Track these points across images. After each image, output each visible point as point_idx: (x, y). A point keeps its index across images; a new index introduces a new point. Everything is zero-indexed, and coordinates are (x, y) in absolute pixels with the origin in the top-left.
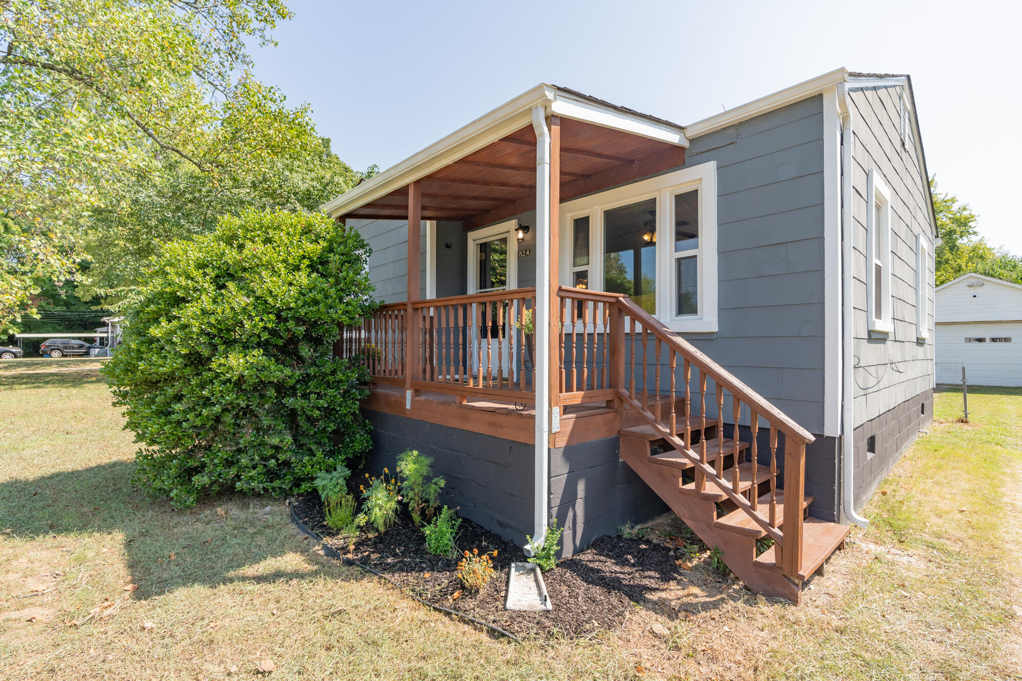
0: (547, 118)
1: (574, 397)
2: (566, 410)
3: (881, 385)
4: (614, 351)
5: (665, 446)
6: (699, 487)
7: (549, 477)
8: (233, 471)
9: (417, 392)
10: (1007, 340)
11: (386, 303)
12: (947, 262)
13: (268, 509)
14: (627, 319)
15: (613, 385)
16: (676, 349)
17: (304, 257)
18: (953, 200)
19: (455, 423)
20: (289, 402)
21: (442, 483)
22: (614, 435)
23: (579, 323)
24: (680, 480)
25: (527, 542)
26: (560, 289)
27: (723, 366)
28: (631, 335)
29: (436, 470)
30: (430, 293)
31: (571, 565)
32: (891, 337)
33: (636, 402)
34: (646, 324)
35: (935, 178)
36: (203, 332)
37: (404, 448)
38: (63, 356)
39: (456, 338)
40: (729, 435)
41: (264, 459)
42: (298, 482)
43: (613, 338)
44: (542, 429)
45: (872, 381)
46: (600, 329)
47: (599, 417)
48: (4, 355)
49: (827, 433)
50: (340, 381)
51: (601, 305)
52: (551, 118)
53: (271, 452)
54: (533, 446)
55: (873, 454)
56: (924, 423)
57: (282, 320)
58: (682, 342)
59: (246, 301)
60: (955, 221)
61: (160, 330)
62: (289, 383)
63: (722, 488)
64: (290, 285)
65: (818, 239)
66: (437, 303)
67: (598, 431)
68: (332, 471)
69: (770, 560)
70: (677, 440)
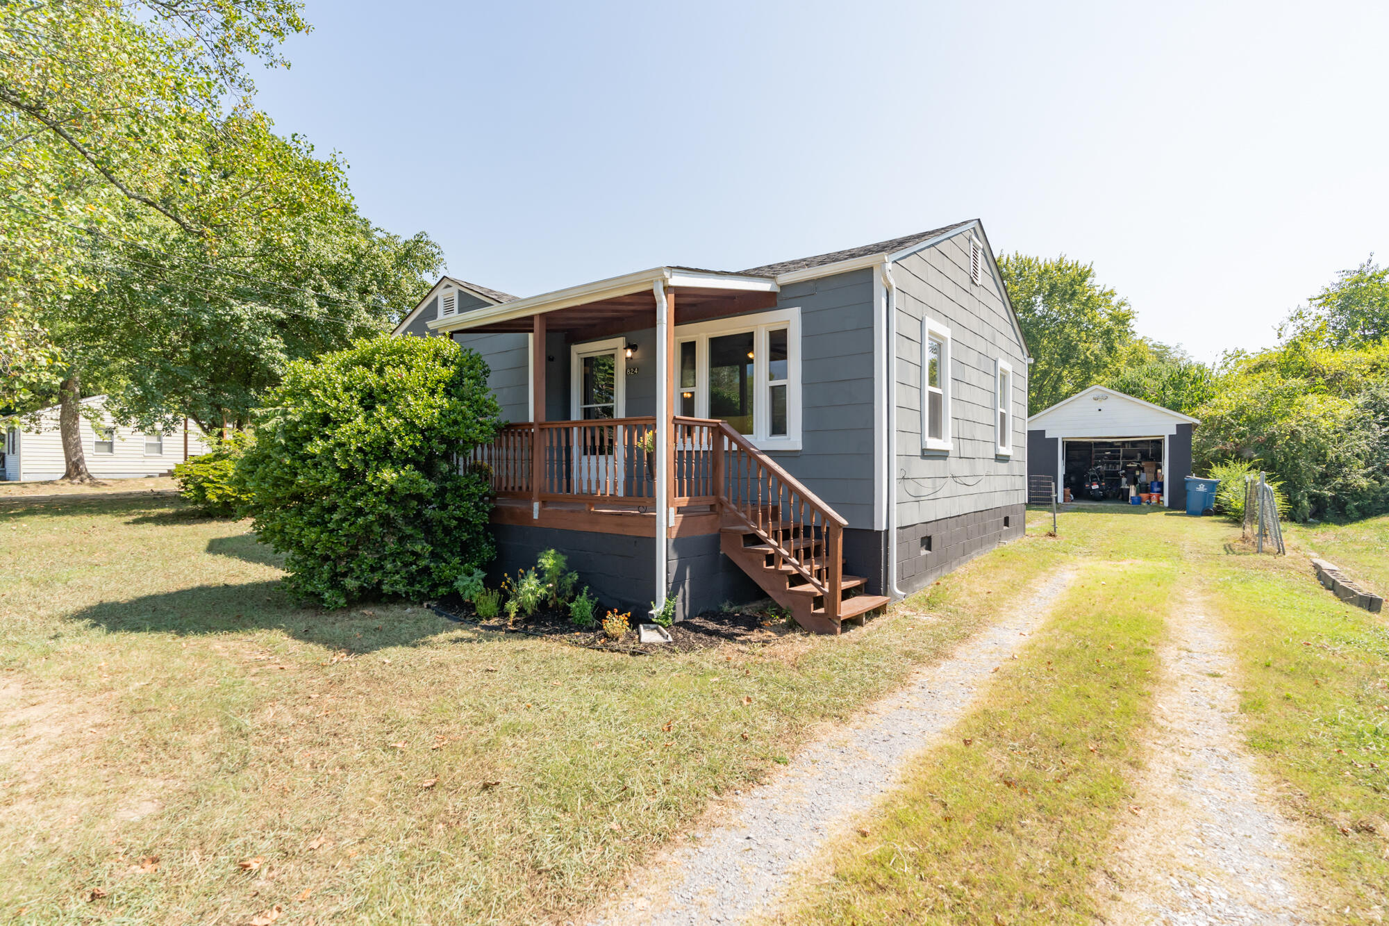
0: (664, 288)
1: (684, 501)
2: (679, 510)
3: (939, 495)
4: (716, 466)
5: (756, 540)
6: (777, 567)
7: (667, 560)
8: (377, 577)
9: (544, 503)
11: (511, 422)
12: (1105, 366)
13: (409, 610)
14: (726, 439)
15: (715, 492)
16: (762, 464)
17: (439, 382)
18: (1112, 294)
19: (586, 528)
20: (428, 512)
21: (576, 577)
22: (715, 532)
23: (688, 440)
24: (765, 563)
25: (651, 608)
26: (675, 418)
27: (797, 479)
28: (729, 452)
29: (571, 566)
31: (685, 624)
32: (953, 454)
33: (733, 506)
34: (740, 445)
35: (1093, 268)
36: (360, 450)
37: (544, 548)
39: (560, 454)
40: (807, 535)
41: (406, 565)
42: (434, 587)
43: (715, 455)
44: (661, 523)
45: (925, 491)
46: (705, 447)
47: (704, 518)
49: (876, 528)
50: (473, 494)
51: (705, 429)
52: (667, 289)
53: (412, 559)
54: (655, 539)
55: (928, 552)
56: (1008, 535)
57: (427, 439)
58: (766, 458)
59: (395, 422)
60: (1113, 318)
61: (316, 447)
62: (430, 495)
63: (794, 565)
64: (431, 407)
65: (870, 379)
66: (565, 424)
67: (703, 528)
68: (470, 574)
69: (821, 611)
70: (762, 533)
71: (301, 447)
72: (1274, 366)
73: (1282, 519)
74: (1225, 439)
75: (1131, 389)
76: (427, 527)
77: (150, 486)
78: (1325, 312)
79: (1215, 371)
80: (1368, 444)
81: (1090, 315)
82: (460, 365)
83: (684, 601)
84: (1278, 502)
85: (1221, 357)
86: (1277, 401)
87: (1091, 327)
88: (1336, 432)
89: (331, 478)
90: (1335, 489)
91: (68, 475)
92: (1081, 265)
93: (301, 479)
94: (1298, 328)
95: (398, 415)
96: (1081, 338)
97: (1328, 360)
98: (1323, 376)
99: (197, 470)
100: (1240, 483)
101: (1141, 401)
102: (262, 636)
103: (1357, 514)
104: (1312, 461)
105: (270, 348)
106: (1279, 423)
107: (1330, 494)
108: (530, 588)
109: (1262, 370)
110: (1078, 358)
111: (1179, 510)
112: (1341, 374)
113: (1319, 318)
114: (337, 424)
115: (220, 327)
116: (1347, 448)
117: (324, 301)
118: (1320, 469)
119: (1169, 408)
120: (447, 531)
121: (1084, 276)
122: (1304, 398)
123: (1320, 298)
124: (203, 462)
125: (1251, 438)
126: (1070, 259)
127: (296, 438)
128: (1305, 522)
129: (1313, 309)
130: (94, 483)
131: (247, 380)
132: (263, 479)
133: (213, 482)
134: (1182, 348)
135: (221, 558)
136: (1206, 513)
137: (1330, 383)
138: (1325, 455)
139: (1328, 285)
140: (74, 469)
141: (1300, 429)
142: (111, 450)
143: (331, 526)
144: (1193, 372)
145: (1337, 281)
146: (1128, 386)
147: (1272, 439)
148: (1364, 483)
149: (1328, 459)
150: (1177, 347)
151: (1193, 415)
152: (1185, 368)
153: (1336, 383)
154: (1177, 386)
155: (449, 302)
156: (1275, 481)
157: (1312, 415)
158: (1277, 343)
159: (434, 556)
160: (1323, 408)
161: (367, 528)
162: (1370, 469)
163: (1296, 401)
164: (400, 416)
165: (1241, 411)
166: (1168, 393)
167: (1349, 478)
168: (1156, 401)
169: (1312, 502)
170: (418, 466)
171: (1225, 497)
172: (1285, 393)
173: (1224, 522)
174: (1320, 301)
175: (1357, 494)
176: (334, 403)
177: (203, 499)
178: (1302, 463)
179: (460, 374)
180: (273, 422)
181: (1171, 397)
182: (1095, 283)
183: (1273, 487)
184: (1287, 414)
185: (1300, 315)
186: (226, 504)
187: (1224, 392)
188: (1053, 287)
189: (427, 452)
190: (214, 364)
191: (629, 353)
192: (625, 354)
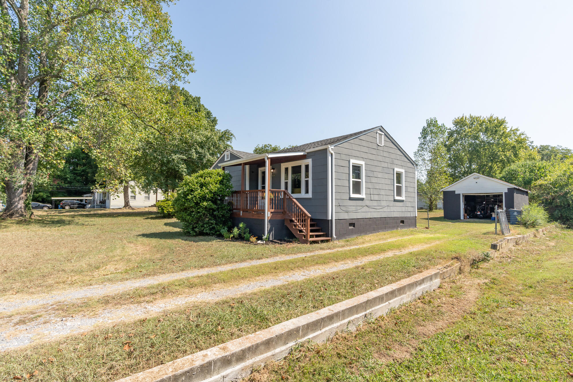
1: (273, 210)
2: (271, 213)
3: (359, 211)
4: (284, 202)
5: (292, 221)
6: (297, 228)
7: (268, 225)
8: (203, 228)
9: (243, 211)
11: (236, 190)
15: (284, 209)
16: (294, 202)
17: (218, 181)
19: (251, 217)
20: (215, 213)
21: (248, 229)
22: (283, 219)
24: (294, 226)
25: (263, 236)
26: (270, 190)
28: (287, 198)
29: (246, 226)
30: (247, 188)
31: (271, 241)
32: (367, 199)
33: (287, 212)
34: (289, 196)
35: (506, 119)
36: (199, 198)
37: (240, 222)
38: (71, 208)
41: (209, 226)
42: (216, 232)
43: (284, 199)
44: (266, 216)
45: (352, 210)
46: (283, 197)
47: (280, 215)
48: (44, 208)
49: (328, 219)
52: (268, 158)
53: (211, 224)
54: (264, 219)
55: (353, 228)
56: (402, 227)
57: (214, 195)
58: (294, 200)
59: (207, 191)
60: (517, 141)
61: (190, 197)
62: (215, 209)
63: (300, 227)
64: (216, 187)
66: (256, 191)
67: (279, 217)
68: (224, 229)
69: (305, 239)
70: (294, 219)
71: (187, 197)
76: (214, 217)
77: (147, 210)
81: (504, 140)
82: (223, 176)
83: (272, 235)
87: (505, 145)
89: (193, 204)
91: (125, 206)
92: (500, 118)
93: (186, 204)
95: (208, 189)
99: (162, 204)
102: (177, 240)
105: (182, 167)
108: (236, 231)
114: (194, 192)
115: (169, 162)
117: (197, 152)
120: (219, 218)
121: (501, 123)
124: (163, 202)
125: (559, 193)
126: (495, 116)
127: (185, 195)
130: (133, 209)
131: (175, 177)
132: (178, 205)
133: (166, 207)
135: (168, 227)
140: (127, 204)
142: (135, 199)
143: (192, 215)
154: (531, 171)
155: (228, 155)
159: (216, 224)
161: (201, 216)
164: (209, 190)
166: (526, 174)
170: (212, 202)
176: (194, 187)
177: (163, 212)
179: (223, 179)
180: (181, 191)
182: (507, 126)
186: (169, 214)
188: (487, 128)
189: (214, 198)
190: (167, 173)
191: (272, 171)
192: (271, 171)
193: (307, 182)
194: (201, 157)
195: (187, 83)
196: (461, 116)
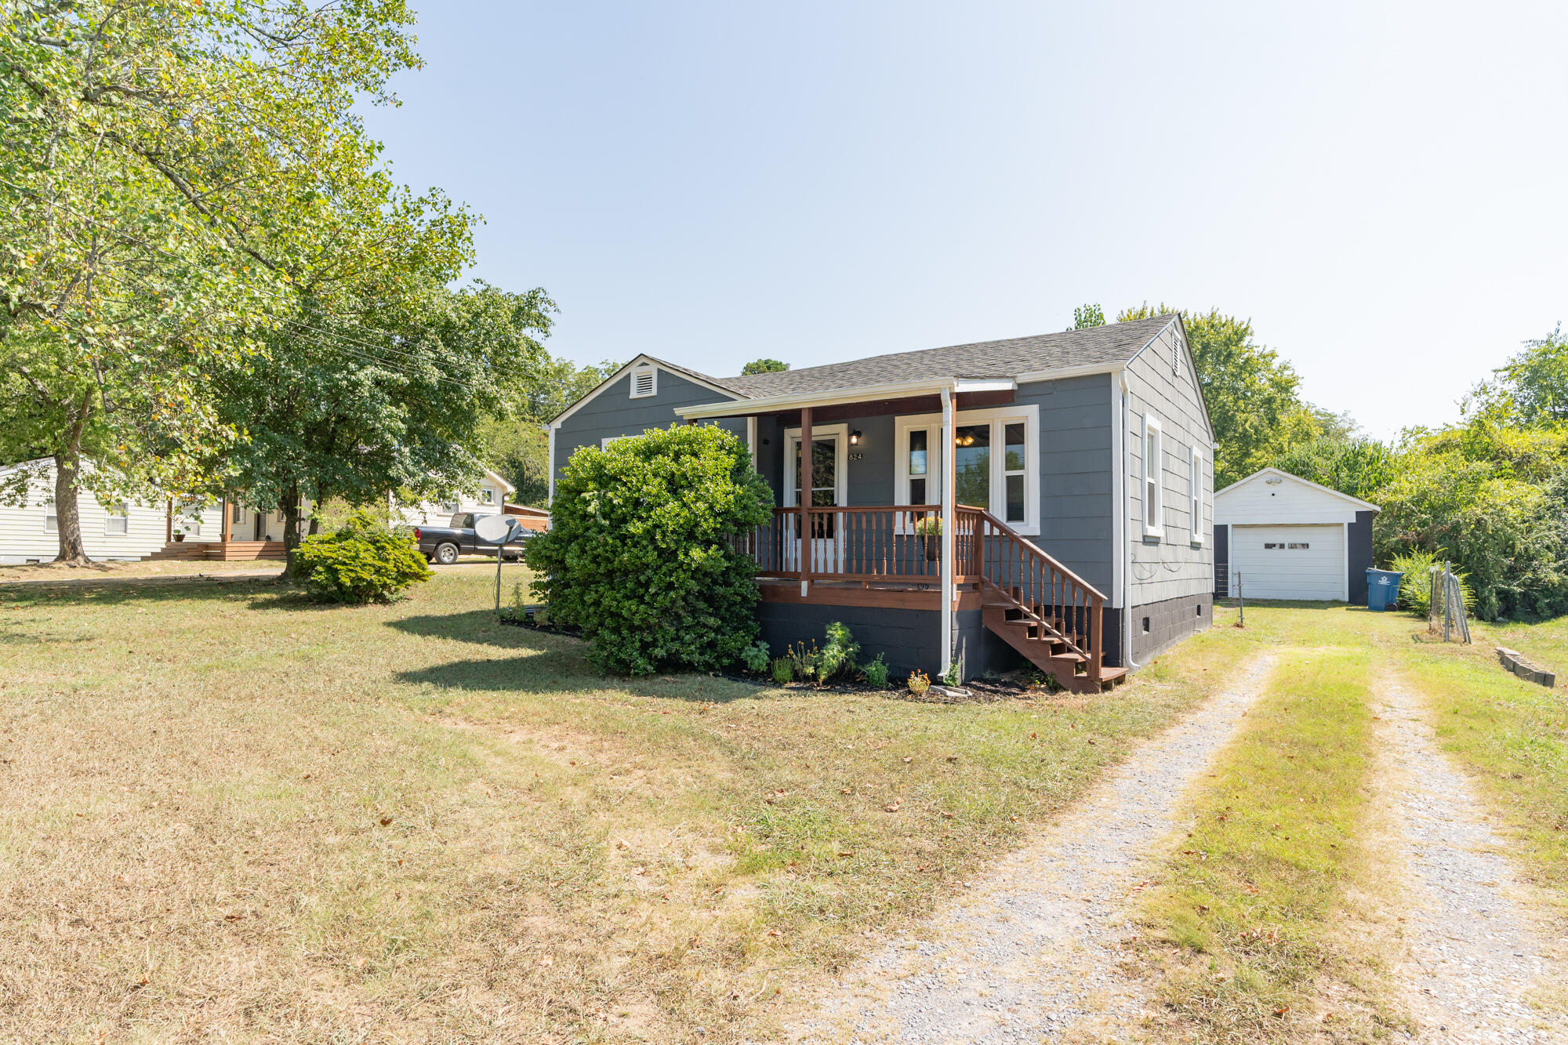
1: (961, 579)
2: (959, 587)
3: (1154, 579)
4: (977, 549)
6: (1039, 638)
7: (952, 630)
8: (676, 647)
9: (812, 582)
10: (1306, 546)
12: (1267, 440)
13: (700, 678)
15: (977, 572)
16: (1025, 547)
18: (1273, 355)
19: (861, 603)
22: (980, 607)
24: (1027, 634)
25: (940, 671)
26: (955, 506)
29: (857, 635)
31: (965, 684)
32: (1163, 541)
33: (994, 585)
34: (1002, 530)
35: (1251, 325)
43: (977, 538)
44: (946, 598)
45: (1146, 575)
47: (972, 593)
49: (1115, 606)
52: (952, 395)
55: (1147, 633)
56: (1200, 624)
58: (1027, 543)
59: (700, 506)
60: (1276, 384)
61: (634, 528)
63: (1057, 636)
64: (726, 492)
65: (1109, 472)
67: (972, 607)
68: (755, 646)
69: (1084, 674)
70: (1026, 609)
71: (621, 527)
72: (1458, 446)
73: (1469, 616)
74: (1405, 527)
75: (1301, 470)
78: (1511, 386)
79: (1393, 451)
80: (1559, 536)
81: (1248, 380)
84: (1464, 595)
85: (1399, 436)
86: (1461, 486)
87: (1249, 394)
88: (1524, 522)
90: (1524, 584)
91: (62, 557)
92: (1237, 321)
94: (1482, 404)
95: (702, 500)
96: (1239, 408)
97: (1515, 441)
98: (1510, 460)
100: (1425, 575)
101: (1312, 483)
103: (1548, 612)
104: (1499, 553)
106: (1464, 510)
107: (1519, 590)
108: (833, 654)
109: (1444, 449)
110: (1235, 431)
111: (1360, 605)
112: (1529, 457)
113: (1504, 394)
114: (651, 507)
116: (1537, 539)
118: (1508, 561)
119: (1344, 492)
121: (1240, 334)
122: (1489, 484)
123: (1506, 369)
125: (1435, 527)
126: (1224, 314)
127: (615, 519)
128: (1493, 621)
129: (1498, 384)
133: (344, 564)
134: (1350, 416)
136: (1389, 608)
137: (1518, 466)
138: (1513, 547)
139: (1514, 356)
140: (70, 549)
141: (1486, 517)
144: (1369, 451)
145: (1524, 351)
146: (1296, 466)
147: (1456, 528)
148: (1555, 578)
149: (1517, 550)
150: (1345, 415)
151: (1370, 501)
152: (1361, 447)
153: (1524, 467)
154: (1352, 466)
155: (644, 380)
156: (1460, 572)
157: (1498, 502)
158: (1461, 419)
160: (1510, 495)
162: (1561, 562)
163: (1481, 487)
165: (1423, 496)
166: (1342, 475)
167: (1539, 572)
168: (1329, 484)
169: (1500, 599)
171: (1409, 590)
172: (1470, 477)
173: (1409, 617)
174: (1507, 373)
175: (1548, 590)
178: (1489, 555)
181: (1346, 479)
182: (1254, 343)
183: (1459, 578)
184: (1472, 501)
185: (1484, 390)
187: (1404, 475)
191: (854, 440)
192: (849, 440)
193: (1015, 487)
194: (455, 379)
195: (392, 106)
196: (1139, 308)
